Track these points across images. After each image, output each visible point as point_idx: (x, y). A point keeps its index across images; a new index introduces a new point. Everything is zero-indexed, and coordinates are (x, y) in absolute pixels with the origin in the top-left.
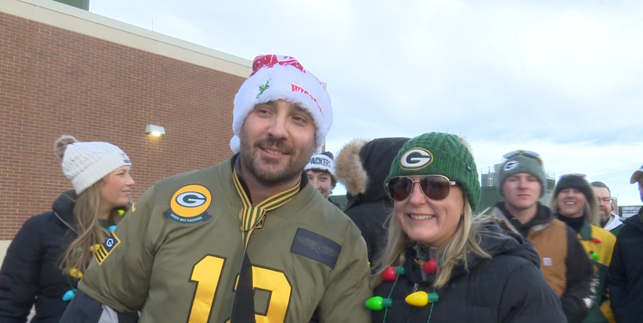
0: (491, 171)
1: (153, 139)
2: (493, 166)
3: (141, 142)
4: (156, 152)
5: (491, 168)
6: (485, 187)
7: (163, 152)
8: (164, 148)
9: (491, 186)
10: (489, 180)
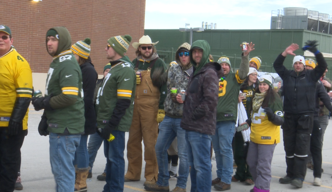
0: (280, 14)
1: (33, 4)
2: (283, 10)
3: (26, 6)
4: (35, 13)
5: (281, 11)
6: (273, 30)
7: (40, 13)
8: (40, 10)
9: (279, 28)
10: (278, 22)
